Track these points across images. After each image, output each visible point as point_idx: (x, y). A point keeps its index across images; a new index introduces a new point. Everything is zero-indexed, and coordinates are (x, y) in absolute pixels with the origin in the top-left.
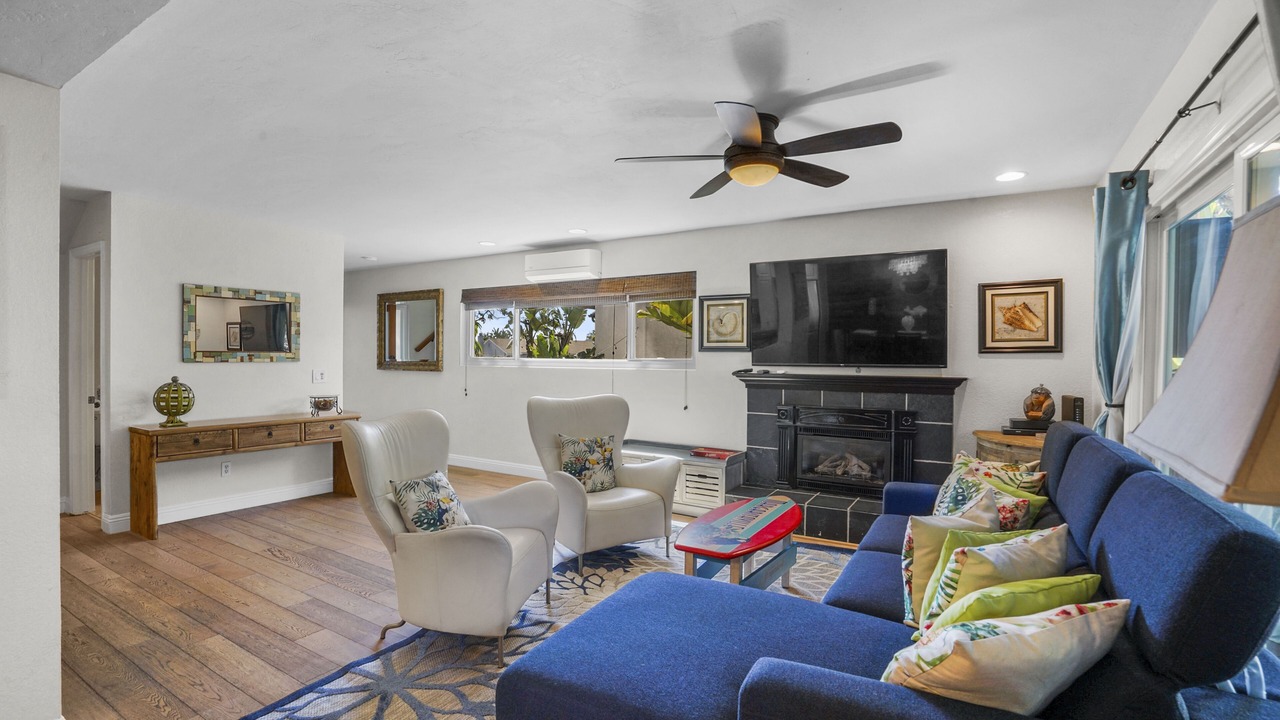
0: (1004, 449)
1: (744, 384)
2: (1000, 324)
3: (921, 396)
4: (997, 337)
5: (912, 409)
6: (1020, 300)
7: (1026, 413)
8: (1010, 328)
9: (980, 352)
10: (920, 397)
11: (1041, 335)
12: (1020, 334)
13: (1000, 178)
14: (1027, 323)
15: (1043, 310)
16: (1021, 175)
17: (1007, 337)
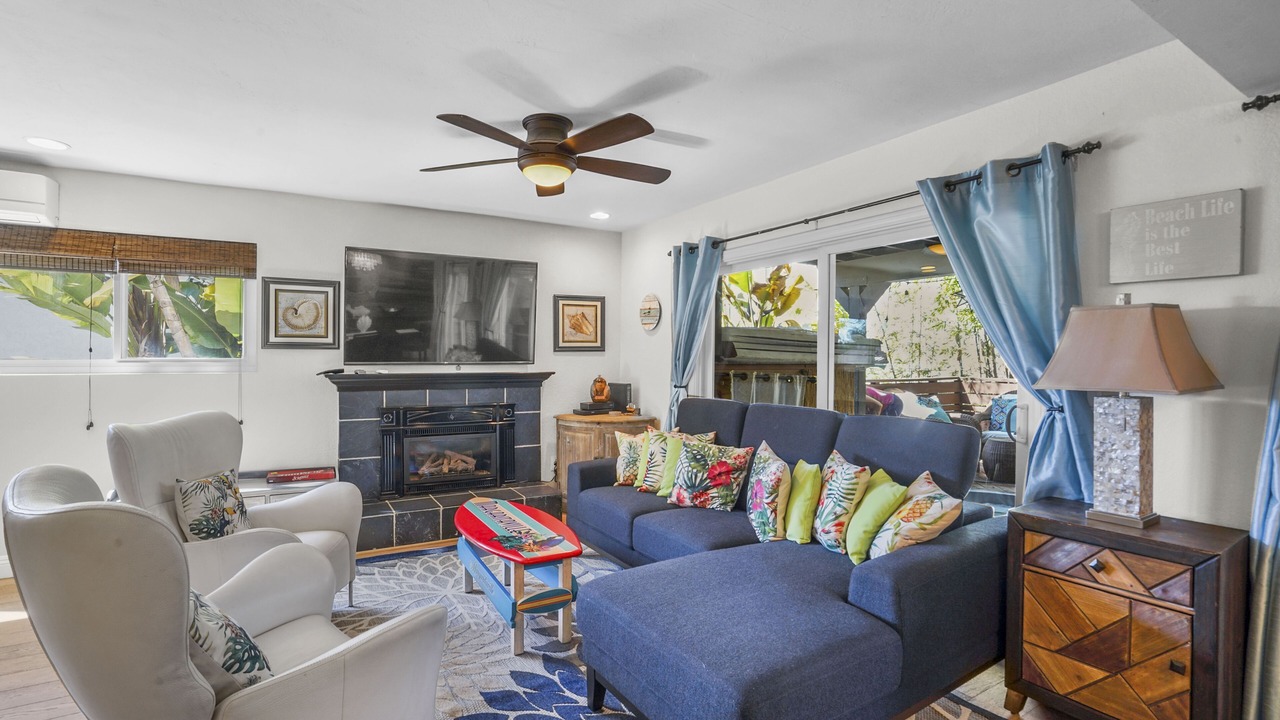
0: (594, 426)
1: (335, 387)
2: (568, 329)
3: (517, 389)
4: (566, 339)
5: (510, 402)
6: (580, 310)
7: (593, 397)
8: (574, 332)
9: (555, 351)
10: (515, 391)
11: (592, 338)
12: (580, 337)
13: (592, 216)
14: (584, 328)
15: (594, 319)
16: (607, 216)
17: (572, 339)
